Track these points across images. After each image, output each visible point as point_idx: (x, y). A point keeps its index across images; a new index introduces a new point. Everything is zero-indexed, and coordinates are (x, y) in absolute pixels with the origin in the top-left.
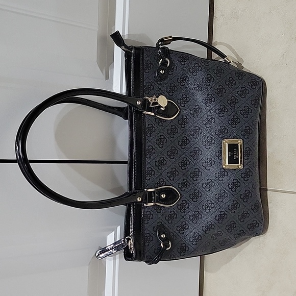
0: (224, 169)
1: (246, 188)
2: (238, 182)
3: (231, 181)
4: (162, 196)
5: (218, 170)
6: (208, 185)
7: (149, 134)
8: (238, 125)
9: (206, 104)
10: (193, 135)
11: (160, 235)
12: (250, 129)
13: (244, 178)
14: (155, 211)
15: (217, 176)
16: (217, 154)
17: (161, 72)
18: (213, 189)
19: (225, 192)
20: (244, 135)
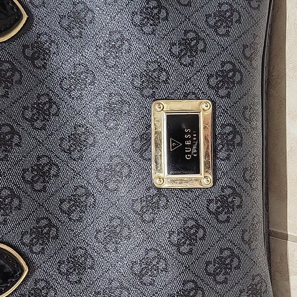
0: (159, 189)
1: (224, 243)
2: (198, 226)
3: (176, 224)
5: (140, 192)
6: (113, 235)
8: (200, 59)
12: (234, 70)
13: (216, 214)
15: (138, 207)
16: (138, 145)
18: (125, 246)
19: (159, 257)
20: (216, 88)
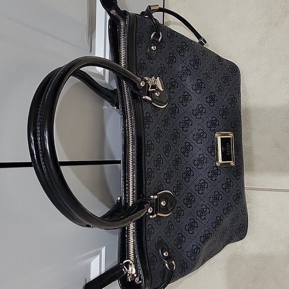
1: (238, 188)
3: (224, 181)
4: (162, 203)
6: (201, 187)
7: (147, 126)
9: (196, 90)
10: (183, 128)
11: (163, 254)
13: (236, 176)
14: (156, 223)
15: (210, 175)
17: (153, 48)
18: (206, 191)
